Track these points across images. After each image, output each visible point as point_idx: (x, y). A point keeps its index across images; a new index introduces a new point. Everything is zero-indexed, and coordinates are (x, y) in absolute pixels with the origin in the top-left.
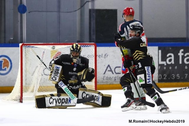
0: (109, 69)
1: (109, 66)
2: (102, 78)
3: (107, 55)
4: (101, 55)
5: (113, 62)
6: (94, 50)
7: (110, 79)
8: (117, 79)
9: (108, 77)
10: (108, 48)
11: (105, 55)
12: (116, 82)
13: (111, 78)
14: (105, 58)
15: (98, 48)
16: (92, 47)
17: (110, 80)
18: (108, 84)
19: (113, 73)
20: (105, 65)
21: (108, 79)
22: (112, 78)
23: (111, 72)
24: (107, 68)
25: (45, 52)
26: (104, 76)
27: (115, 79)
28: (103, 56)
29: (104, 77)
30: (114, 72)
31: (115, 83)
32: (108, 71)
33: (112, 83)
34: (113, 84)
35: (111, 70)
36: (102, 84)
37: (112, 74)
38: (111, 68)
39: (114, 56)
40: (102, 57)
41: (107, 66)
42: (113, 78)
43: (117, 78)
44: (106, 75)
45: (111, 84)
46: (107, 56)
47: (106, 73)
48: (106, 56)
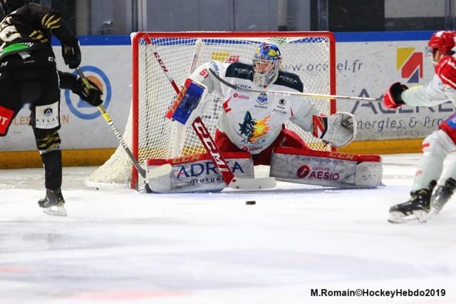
1: (364, 92)
3: (358, 63)
4: (344, 65)
5: (376, 81)
6: (328, 49)
7: (367, 126)
8: (387, 126)
9: (361, 121)
10: (364, 43)
11: (355, 64)
12: (382, 134)
13: (370, 124)
14: (354, 71)
15: (337, 44)
16: (323, 42)
17: (367, 130)
18: (362, 139)
19: (375, 112)
20: (353, 91)
21: (363, 126)
22: (372, 124)
23: (370, 109)
27: (382, 127)
28: (350, 65)
30: (377, 109)
31: (380, 138)
32: (363, 105)
33: (372, 138)
34: (374, 140)
35: (370, 105)
37: (373, 113)
39: (379, 66)
40: (345, 69)
41: (359, 91)
42: (376, 125)
43: (385, 125)
44: (357, 116)
45: (369, 140)
46: (360, 65)
47: (357, 111)
48: (357, 66)
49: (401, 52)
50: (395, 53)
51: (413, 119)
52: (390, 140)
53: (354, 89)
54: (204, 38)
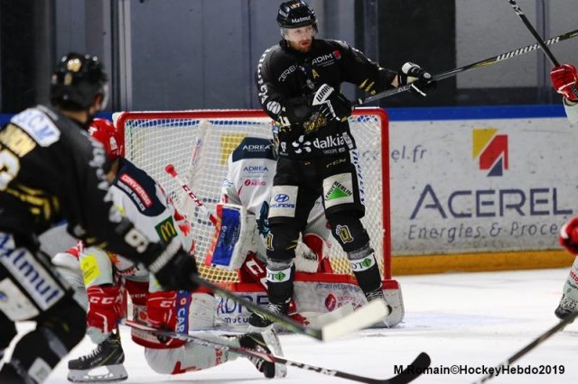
0: (428, 199)
1: (428, 188)
2: (405, 234)
3: (420, 149)
4: (401, 152)
5: (445, 174)
6: (379, 129)
7: (434, 235)
8: (460, 235)
9: (424, 229)
10: (428, 122)
11: (415, 151)
12: (454, 245)
13: (436, 232)
14: (414, 161)
15: (392, 124)
16: (372, 120)
17: (433, 240)
18: (427, 252)
19: (444, 216)
20: (414, 188)
21: (428, 234)
22: (439, 232)
23: (436, 212)
24: (423, 195)
25: (205, 141)
26: (412, 226)
27: (453, 236)
28: (409, 153)
29: (413, 229)
30: (447, 211)
31: (450, 251)
32: (428, 206)
33: (439, 251)
34: (443, 254)
35: (437, 205)
36: (407, 253)
37: (441, 217)
38: (438, 196)
39: (448, 154)
40: (403, 157)
41: (421, 189)
42: (445, 233)
43: (457, 233)
44: (419, 222)
45: (435, 254)
46: (423, 152)
47: (418, 216)
48: (418, 154)
49: (478, 134)
50: (470, 136)
51: (495, 226)
52: (464, 254)
53: (414, 185)
54: (210, 119)
